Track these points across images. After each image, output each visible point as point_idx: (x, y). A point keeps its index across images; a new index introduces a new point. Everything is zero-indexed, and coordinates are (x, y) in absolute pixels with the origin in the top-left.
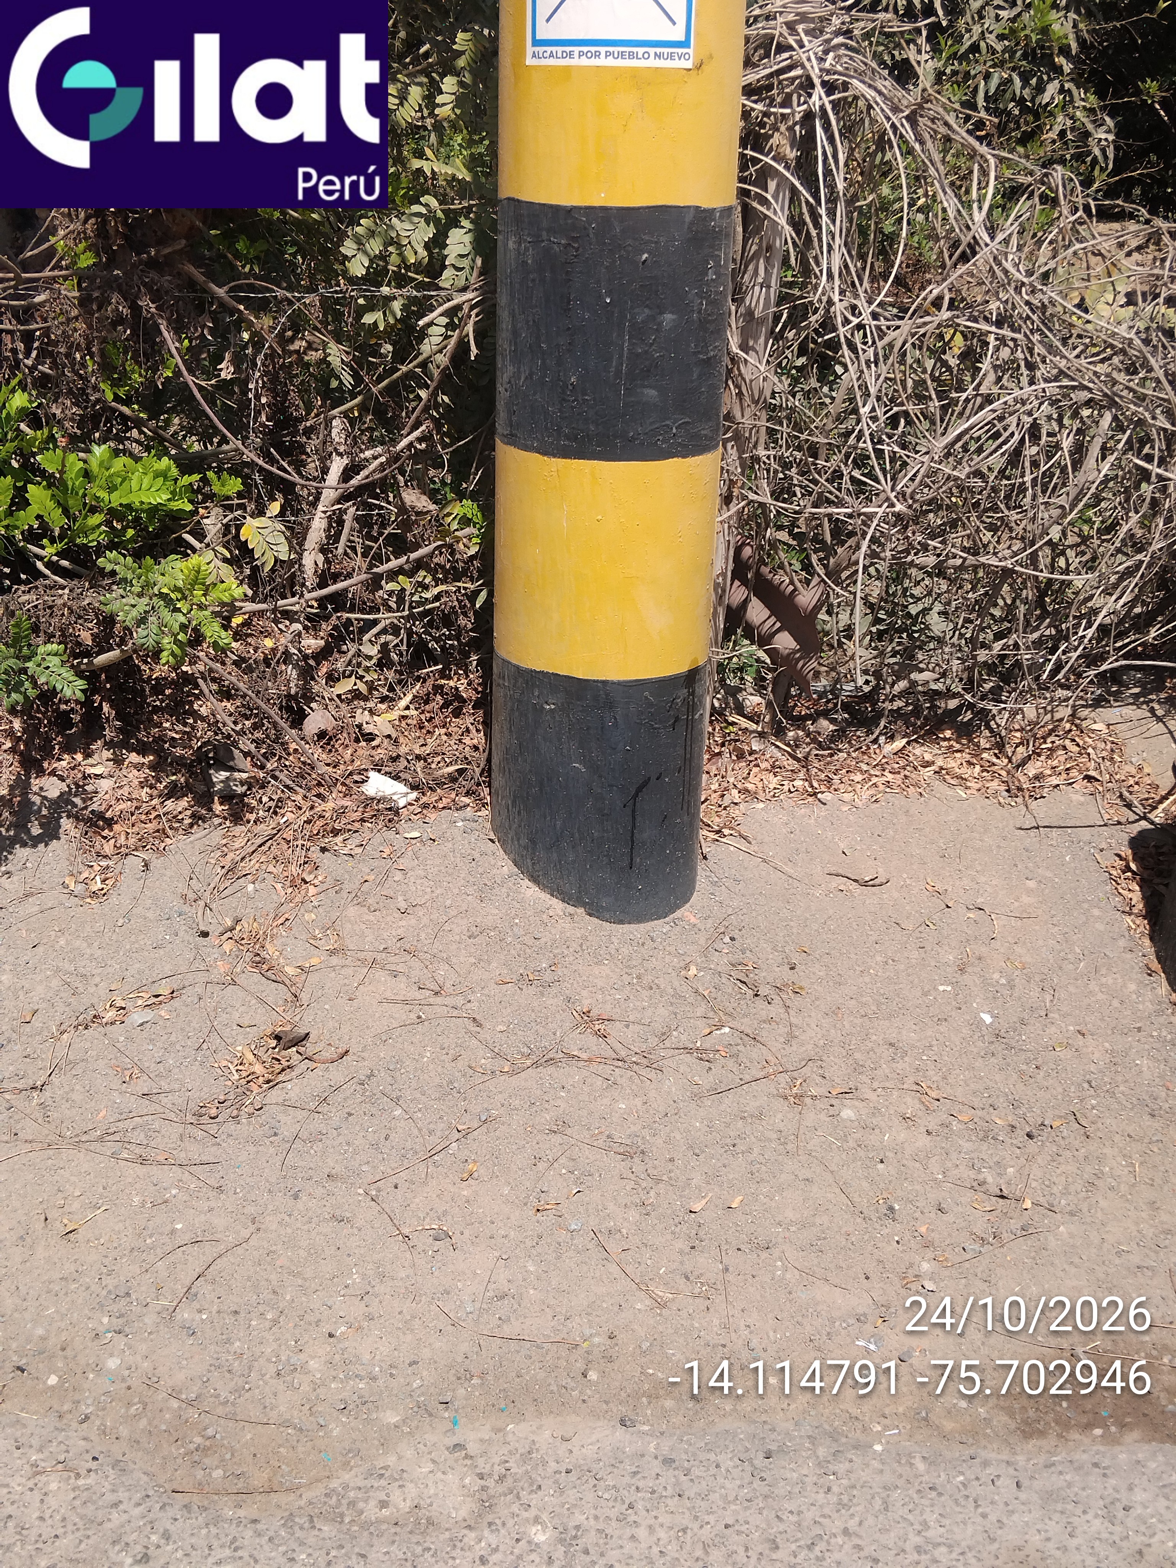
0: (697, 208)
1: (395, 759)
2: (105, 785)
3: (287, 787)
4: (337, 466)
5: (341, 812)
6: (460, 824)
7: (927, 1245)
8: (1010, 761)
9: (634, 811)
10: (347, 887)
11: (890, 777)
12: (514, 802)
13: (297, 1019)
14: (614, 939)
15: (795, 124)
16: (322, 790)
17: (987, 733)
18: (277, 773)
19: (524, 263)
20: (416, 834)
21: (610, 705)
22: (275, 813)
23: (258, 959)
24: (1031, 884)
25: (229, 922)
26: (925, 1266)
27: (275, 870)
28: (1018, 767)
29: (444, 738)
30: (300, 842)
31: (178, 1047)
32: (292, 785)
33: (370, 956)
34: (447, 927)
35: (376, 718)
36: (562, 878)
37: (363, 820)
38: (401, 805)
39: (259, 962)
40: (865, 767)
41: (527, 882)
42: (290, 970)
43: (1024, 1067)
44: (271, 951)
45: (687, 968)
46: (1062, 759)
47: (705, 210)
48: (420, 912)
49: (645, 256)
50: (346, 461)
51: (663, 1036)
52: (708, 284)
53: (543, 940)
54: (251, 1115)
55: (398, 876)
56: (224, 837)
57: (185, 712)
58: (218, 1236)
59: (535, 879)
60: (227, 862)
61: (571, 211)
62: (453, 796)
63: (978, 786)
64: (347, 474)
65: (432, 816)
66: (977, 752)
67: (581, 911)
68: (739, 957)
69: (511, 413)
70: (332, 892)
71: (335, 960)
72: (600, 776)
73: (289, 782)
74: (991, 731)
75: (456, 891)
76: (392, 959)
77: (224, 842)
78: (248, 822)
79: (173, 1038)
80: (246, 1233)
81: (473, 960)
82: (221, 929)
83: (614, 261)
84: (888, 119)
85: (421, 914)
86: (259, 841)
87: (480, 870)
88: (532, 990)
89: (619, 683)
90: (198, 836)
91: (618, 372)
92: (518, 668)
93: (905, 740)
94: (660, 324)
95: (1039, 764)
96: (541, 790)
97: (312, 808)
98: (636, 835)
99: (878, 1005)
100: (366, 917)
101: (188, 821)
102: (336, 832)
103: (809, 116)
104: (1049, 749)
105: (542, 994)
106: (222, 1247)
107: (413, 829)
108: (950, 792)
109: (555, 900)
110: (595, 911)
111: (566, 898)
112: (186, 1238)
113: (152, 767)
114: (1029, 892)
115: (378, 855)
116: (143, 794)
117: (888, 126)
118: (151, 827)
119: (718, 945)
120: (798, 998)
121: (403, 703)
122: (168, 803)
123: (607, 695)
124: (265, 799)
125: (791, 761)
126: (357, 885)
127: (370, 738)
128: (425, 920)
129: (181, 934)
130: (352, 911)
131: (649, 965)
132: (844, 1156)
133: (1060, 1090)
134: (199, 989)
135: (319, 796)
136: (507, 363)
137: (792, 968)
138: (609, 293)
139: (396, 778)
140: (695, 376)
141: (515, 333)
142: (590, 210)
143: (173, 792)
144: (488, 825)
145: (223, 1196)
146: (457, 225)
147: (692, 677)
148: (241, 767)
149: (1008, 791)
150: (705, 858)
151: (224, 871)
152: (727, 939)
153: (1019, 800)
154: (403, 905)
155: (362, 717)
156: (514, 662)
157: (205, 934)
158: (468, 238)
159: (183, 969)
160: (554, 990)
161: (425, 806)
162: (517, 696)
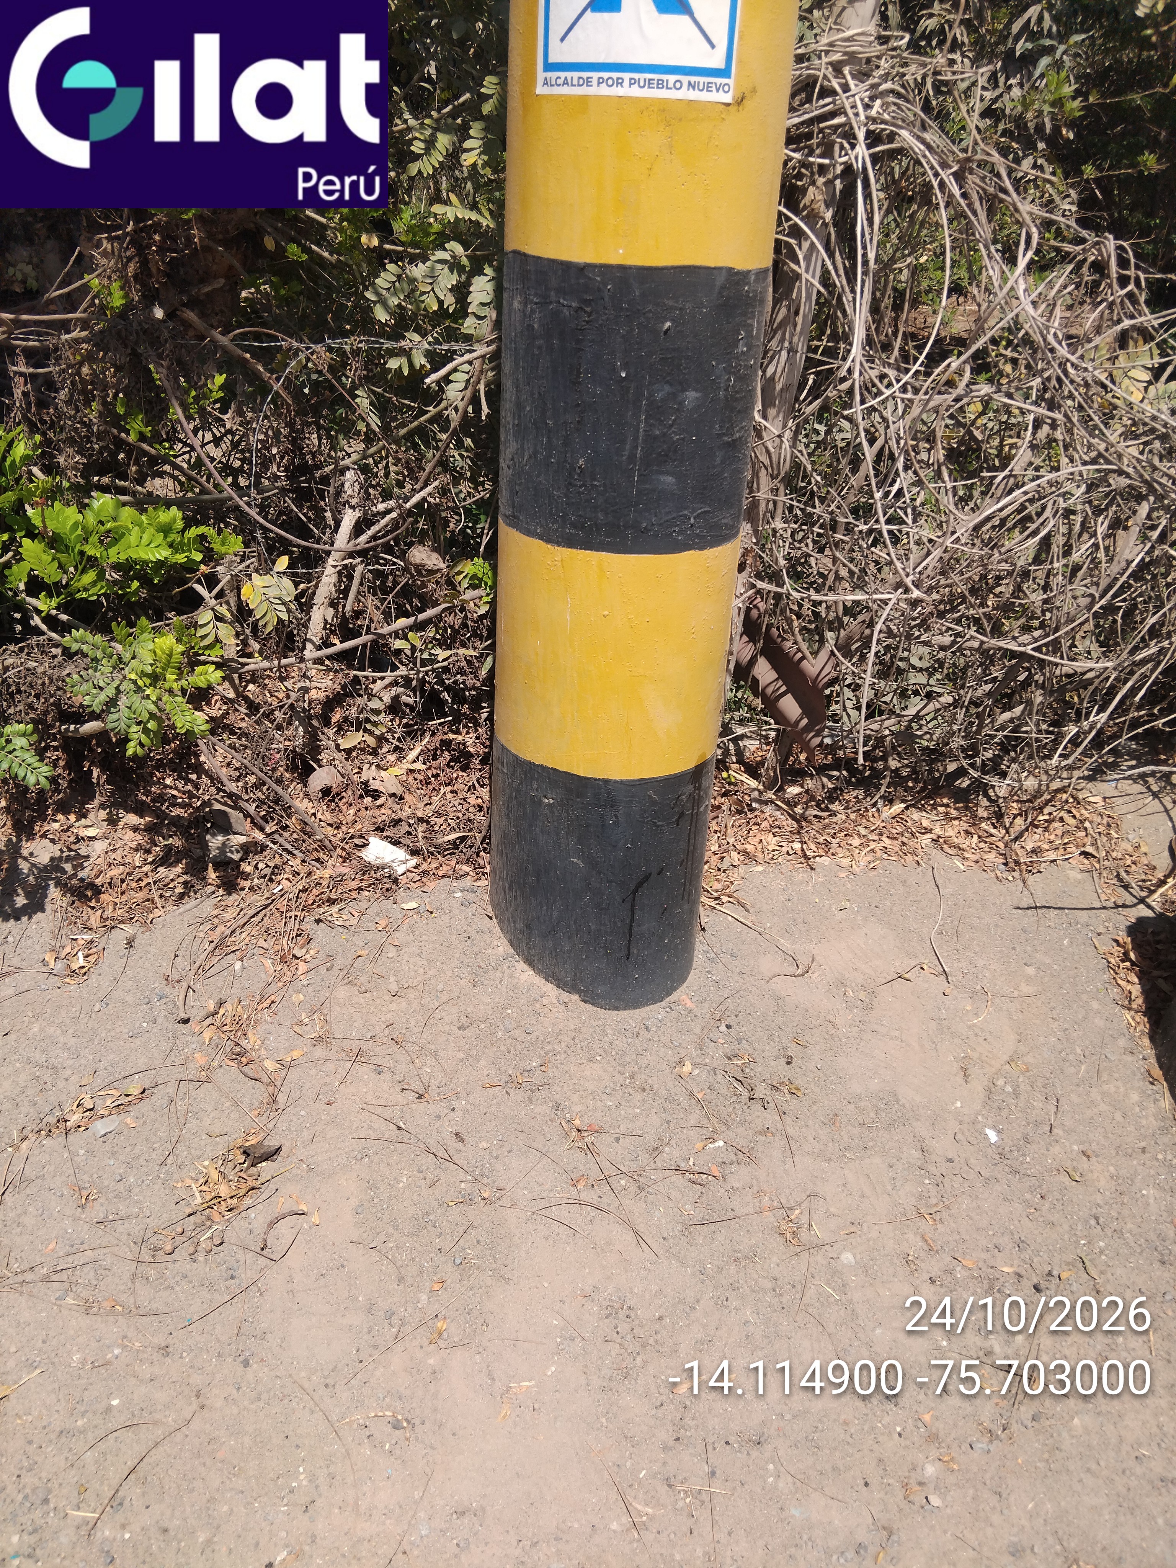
0: (730, 270)
1: (397, 822)
2: (100, 847)
3: (286, 850)
4: (349, 518)
5: (337, 880)
6: (458, 895)
7: (933, 1438)
8: (1007, 832)
9: (633, 906)
10: (339, 963)
11: (887, 842)
12: (511, 886)
13: (271, 1126)
14: (609, 1031)
15: (835, 178)
16: (321, 855)
17: (985, 802)
18: (276, 836)
19: (530, 327)
20: (413, 905)
21: (611, 803)
22: (271, 880)
23: (238, 1049)
24: (1030, 971)
25: (212, 1006)
26: (930, 1470)
27: (265, 945)
28: (1016, 839)
29: (449, 796)
30: (293, 914)
31: (142, 1161)
32: (292, 849)
33: (355, 1045)
34: (437, 1015)
35: (383, 773)
36: (557, 964)
37: (360, 889)
38: (400, 872)
39: (239, 1055)
40: (863, 832)
41: (522, 965)
42: (270, 1065)
43: (1028, 1196)
44: (251, 1042)
45: (681, 1062)
46: (1059, 832)
47: (739, 273)
48: (412, 994)
49: (668, 324)
50: (358, 514)
51: (656, 1151)
52: (737, 358)
53: (535, 1034)
54: (209, 1252)
55: (392, 952)
56: (216, 906)
57: (189, 766)
58: (157, 1416)
59: (530, 962)
60: (216, 936)
61: (583, 269)
62: (453, 863)
63: (975, 857)
64: (358, 530)
65: (431, 885)
66: (975, 821)
67: (575, 997)
68: (735, 1048)
69: (514, 493)
70: (323, 969)
71: (319, 1052)
72: (600, 873)
73: (287, 846)
74: (989, 799)
75: (449, 973)
76: (378, 1050)
77: (215, 912)
78: (243, 889)
79: (137, 1151)
80: (187, 1413)
81: (461, 1055)
82: (203, 1013)
83: (633, 330)
84: (936, 175)
85: (412, 996)
86: (251, 912)
87: (476, 949)
88: (518, 1095)
89: (622, 782)
90: (188, 906)
91: (632, 458)
92: (516, 758)
93: (903, 806)
94: (681, 403)
95: (1037, 837)
96: (538, 880)
97: (309, 874)
98: (635, 929)
99: (878, 1111)
100: (355, 1000)
101: (179, 890)
102: (332, 902)
103: (848, 169)
104: (1046, 821)
105: (530, 1100)
106: (160, 1432)
107: (411, 899)
108: (947, 862)
109: (550, 986)
110: (589, 997)
111: (560, 984)
112: (121, 1419)
113: (150, 829)
114: (1029, 979)
115: (373, 926)
116: (137, 858)
117: (935, 184)
118: (140, 896)
119: (715, 1035)
120: (794, 1101)
121: (412, 755)
122: (161, 869)
123: (609, 794)
124: (261, 866)
125: (790, 821)
126: (350, 961)
127: (376, 795)
128: (415, 1005)
129: (159, 1020)
130: (342, 992)
131: (643, 1061)
132: (842, 1313)
133: (1066, 1227)
134: (171, 1090)
135: (317, 860)
136: (511, 437)
137: (788, 1063)
138: (625, 366)
139: (396, 843)
140: (718, 461)
141: (519, 406)
142: (606, 269)
143: (167, 859)
144: (486, 897)
145: (168, 1360)
146: (481, 273)
147: (698, 772)
148: (239, 830)
149: (1006, 864)
150: (703, 930)
151: (213, 945)
152: (723, 1028)
153: (1016, 874)
154: (394, 988)
155: (369, 773)
156: (513, 751)
157: (186, 1021)
158: (490, 287)
159: (158, 1063)
160: (544, 1093)
161: (425, 873)
162: (515, 784)
